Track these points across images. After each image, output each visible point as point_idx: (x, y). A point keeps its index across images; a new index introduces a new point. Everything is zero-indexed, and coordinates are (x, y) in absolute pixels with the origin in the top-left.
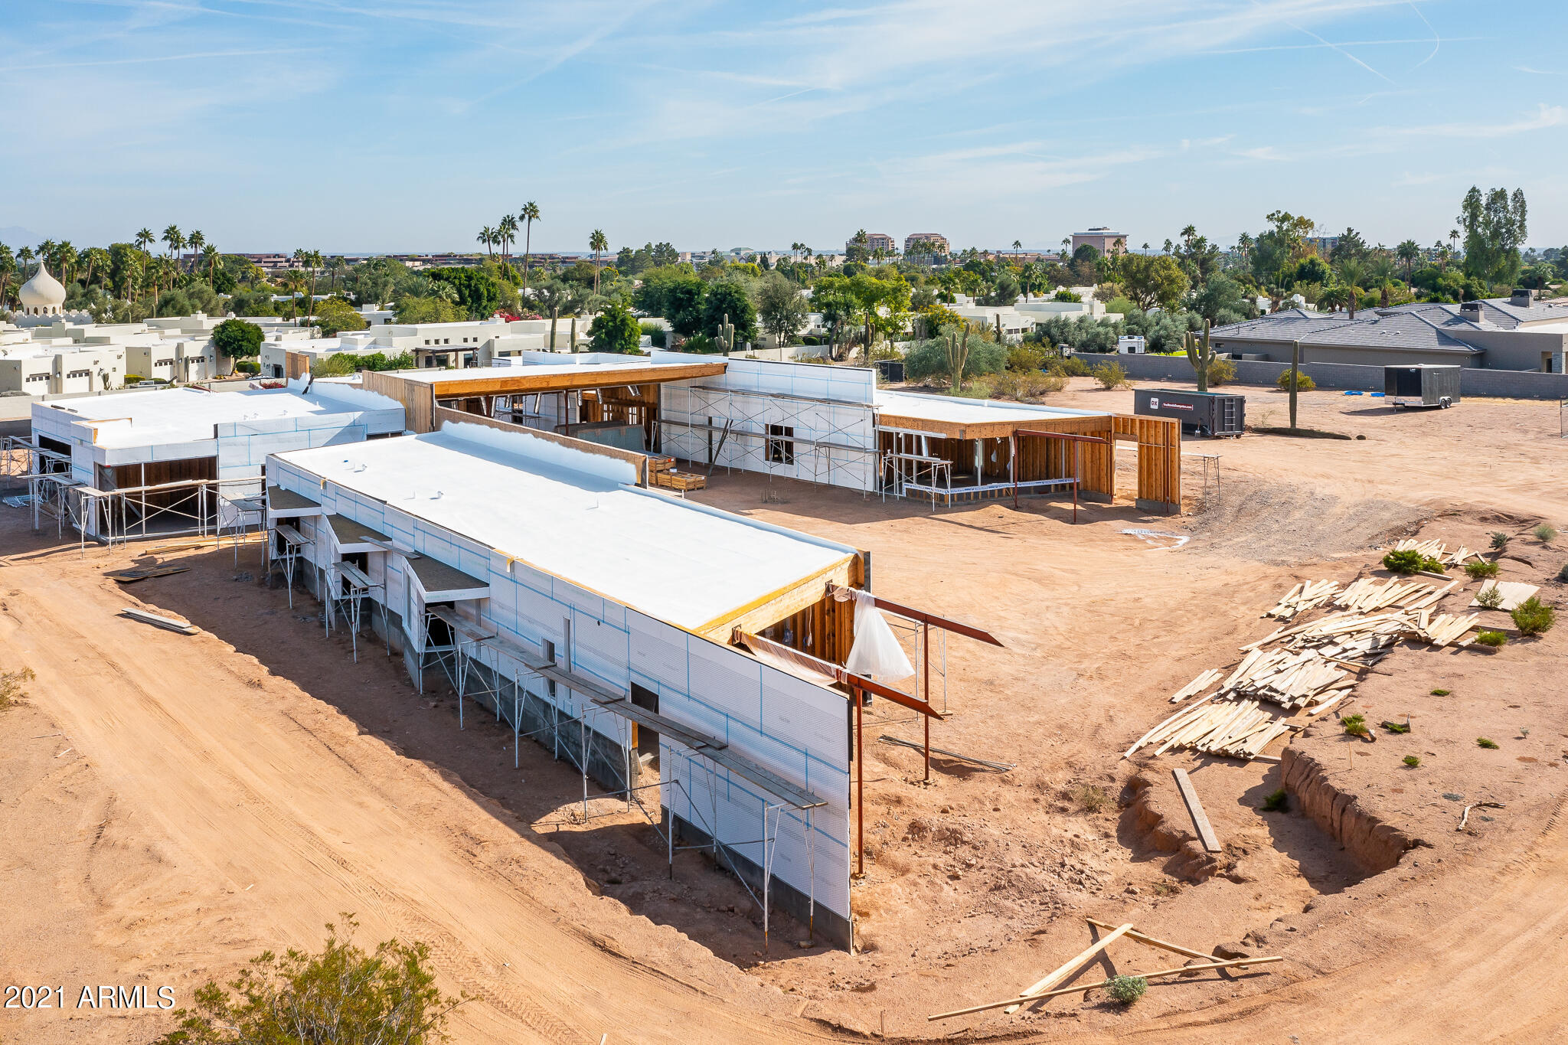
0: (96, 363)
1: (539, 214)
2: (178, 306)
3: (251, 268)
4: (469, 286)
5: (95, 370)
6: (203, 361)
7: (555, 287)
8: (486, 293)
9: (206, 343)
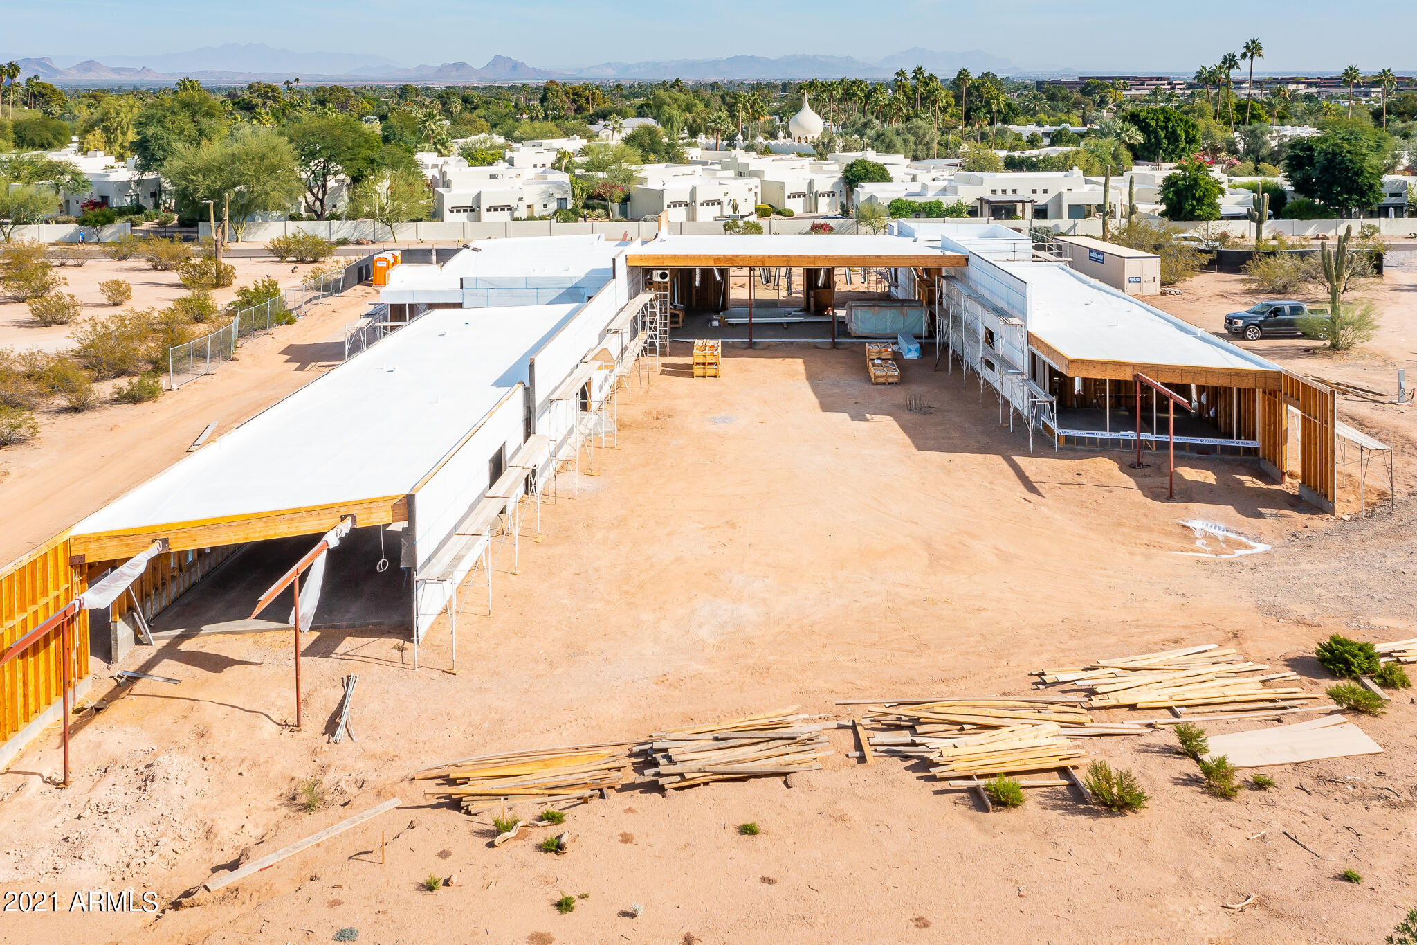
0: (726, 194)
1: (1262, 52)
2: (887, 140)
3: (1110, 92)
4: (1166, 128)
5: (725, 200)
6: (833, 195)
7: (1258, 132)
8: (1183, 135)
9: (836, 180)
